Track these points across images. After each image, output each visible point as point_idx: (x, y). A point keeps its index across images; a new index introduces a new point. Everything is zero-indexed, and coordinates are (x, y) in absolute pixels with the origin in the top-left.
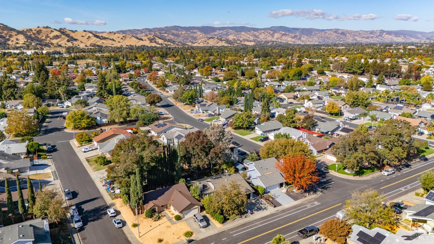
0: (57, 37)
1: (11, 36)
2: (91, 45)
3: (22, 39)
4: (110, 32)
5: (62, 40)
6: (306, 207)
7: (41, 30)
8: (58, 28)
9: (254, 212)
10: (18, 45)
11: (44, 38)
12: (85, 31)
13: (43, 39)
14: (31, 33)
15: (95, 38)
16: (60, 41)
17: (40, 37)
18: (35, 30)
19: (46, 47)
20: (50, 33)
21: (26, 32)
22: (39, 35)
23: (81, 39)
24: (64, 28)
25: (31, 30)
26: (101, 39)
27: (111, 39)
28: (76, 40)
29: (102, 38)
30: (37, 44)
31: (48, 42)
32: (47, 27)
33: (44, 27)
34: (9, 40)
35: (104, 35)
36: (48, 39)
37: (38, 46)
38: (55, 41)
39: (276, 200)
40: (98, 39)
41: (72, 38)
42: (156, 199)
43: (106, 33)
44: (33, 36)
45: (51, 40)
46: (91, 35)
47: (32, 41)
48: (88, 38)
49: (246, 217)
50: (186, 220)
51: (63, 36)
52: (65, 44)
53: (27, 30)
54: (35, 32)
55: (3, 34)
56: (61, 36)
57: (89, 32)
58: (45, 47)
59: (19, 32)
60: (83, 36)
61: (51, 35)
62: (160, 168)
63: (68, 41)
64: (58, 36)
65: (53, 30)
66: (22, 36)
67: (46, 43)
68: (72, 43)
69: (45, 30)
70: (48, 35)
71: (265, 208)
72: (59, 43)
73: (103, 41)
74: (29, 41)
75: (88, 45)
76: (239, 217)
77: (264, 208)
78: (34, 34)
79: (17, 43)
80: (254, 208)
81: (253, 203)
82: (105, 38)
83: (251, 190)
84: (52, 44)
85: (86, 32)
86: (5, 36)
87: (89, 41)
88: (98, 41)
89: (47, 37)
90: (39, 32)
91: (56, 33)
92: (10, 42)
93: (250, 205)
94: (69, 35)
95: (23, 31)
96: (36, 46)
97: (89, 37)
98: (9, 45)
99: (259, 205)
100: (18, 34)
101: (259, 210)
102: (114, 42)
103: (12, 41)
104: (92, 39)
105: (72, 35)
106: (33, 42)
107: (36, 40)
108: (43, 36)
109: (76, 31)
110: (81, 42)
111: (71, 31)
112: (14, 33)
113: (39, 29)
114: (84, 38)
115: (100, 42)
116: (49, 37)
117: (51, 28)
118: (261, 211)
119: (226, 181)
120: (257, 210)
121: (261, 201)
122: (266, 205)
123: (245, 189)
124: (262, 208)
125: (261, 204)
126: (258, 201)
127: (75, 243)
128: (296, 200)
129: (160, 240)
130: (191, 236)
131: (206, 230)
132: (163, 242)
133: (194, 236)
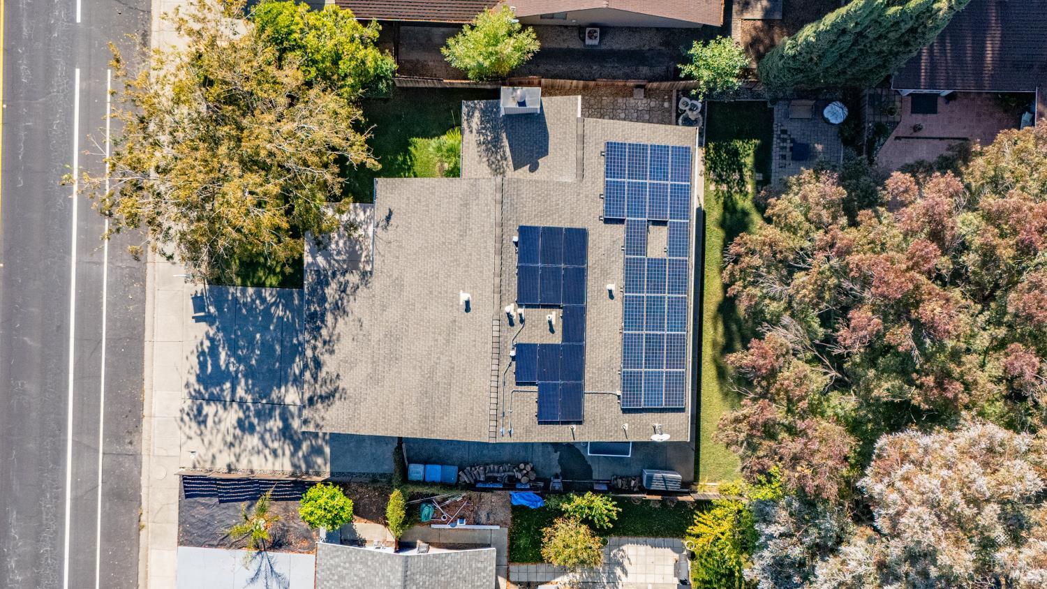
9: (203, 326)
71: (200, 419)
77: (209, 410)
80: (233, 348)
99: (242, 403)
101: (203, 365)
118: (193, 379)
119: (464, 297)
120: (207, 355)
121: (276, 445)
122: (218, 443)
123: (342, 384)
124: (213, 399)
125: (245, 427)
126: (275, 424)
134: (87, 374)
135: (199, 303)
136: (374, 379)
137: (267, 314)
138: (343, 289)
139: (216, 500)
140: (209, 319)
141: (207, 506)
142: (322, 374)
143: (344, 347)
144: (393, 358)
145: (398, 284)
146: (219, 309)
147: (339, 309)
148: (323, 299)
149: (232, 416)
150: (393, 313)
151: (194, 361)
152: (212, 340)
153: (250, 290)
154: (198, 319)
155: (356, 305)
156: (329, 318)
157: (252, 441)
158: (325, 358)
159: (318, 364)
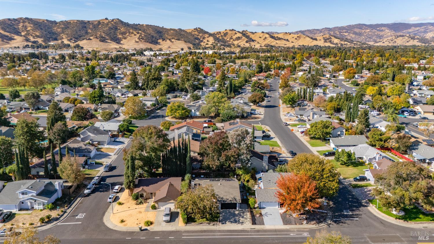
0: (238, 38)
1: (204, 38)
2: (265, 46)
3: (211, 40)
4: (286, 33)
5: (242, 41)
6: (289, 235)
7: (227, 33)
8: (241, 31)
10: (207, 46)
11: (228, 39)
12: (263, 32)
13: (227, 41)
14: (220, 36)
15: (271, 39)
16: (240, 42)
17: (225, 38)
18: (223, 33)
19: (228, 48)
20: (234, 35)
21: (216, 34)
22: (225, 37)
23: (258, 39)
24: (246, 30)
25: (220, 33)
26: (276, 39)
27: (285, 40)
28: (253, 41)
29: (277, 38)
30: (222, 45)
31: (231, 43)
32: (233, 30)
33: (230, 30)
34: (202, 41)
35: (280, 36)
36: (232, 40)
37: (222, 46)
38: (236, 43)
39: (263, 217)
40: (273, 40)
41: (251, 39)
42: (147, 185)
43: (282, 34)
44: (220, 38)
45: (233, 41)
46: (267, 36)
47: (218, 42)
48: (264, 39)
49: (214, 225)
50: (160, 211)
51: (244, 38)
52: (244, 45)
53: (217, 33)
54: (222, 34)
55: (199, 37)
56: (242, 37)
57: (266, 33)
58: (227, 48)
59: (210, 35)
60: (260, 37)
61: (234, 37)
62: (174, 160)
63: (247, 42)
64: (240, 37)
65: (237, 32)
66: (212, 37)
67: (229, 44)
68: (250, 43)
69: (231, 32)
70: (232, 36)
71: (243, 222)
72: (239, 44)
73: (277, 41)
74: (216, 42)
75: (263, 45)
76: (207, 223)
77: (241, 221)
78: (222, 36)
79: (207, 44)
80: (230, 219)
82: (280, 39)
83: (238, 201)
84: (233, 45)
85: (264, 34)
86: (200, 38)
87: (265, 42)
88: (272, 41)
89: (231, 38)
90: (226, 34)
91: (239, 35)
92: (202, 44)
93: (229, 215)
94: (249, 36)
95: (214, 33)
96: (220, 46)
97: (266, 38)
98: (201, 45)
99: (239, 218)
100: (209, 36)
101: (233, 223)
102: (287, 43)
103: (204, 42)
104: (268, 40)
105: (252, 36)
106: (219, 43)
107: (221, 41)
108: (228, 38)
109: (256, 32)
110: (258, 43)
111: (251, 32)
112: (207, 36)
113: (226, 31)
114: (261, 39)
115: (273, 43)
116: (233, 38)
117: (235, 31)
118: (236, 224)
119: (219, 185)
120: (232, 222)
121: (245, 214)
122: (247, 220)
123: (233, 197)
124: (239, 221)
125: (243, 217)
126: (242, 214)
127: (73, 204)
128: (286, 225)
129: (122, 221)
130: (149, 225)
131: (166, 225)
132: (124, 223)
133: (152, 226)
134: (238, 235)
135: (223, 224)
136: (232, 194)
137: (224, 215)
138: (219, 198)
140: (225, 222)
141: (257, 222)
143: (227, 197)
144: (229, 192)
145: (218, 192)
146: (223, 221)
147: (222, 198)
148: (221, 200)
149: (241, 218)
150: (222, 192)
152: (229, 222)
153: (220, 217)
154: (226, 223)
155: (221, 196)
156: (224, 199)
157: (245, 216)
158: (229, 200)
159: (231, 201)
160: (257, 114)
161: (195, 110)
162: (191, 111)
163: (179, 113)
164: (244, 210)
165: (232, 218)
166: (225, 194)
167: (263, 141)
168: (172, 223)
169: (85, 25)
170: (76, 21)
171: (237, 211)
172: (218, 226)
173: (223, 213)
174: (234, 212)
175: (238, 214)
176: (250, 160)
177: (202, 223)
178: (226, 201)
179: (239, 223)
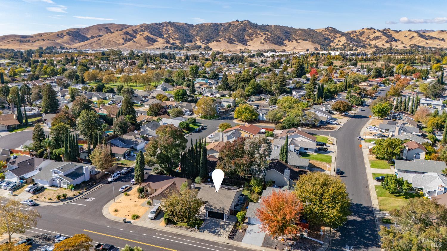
0: (377, 38)
1: (335, 38)
2: (410, 46)
3: (343, 40)
4: (442, 31)
5: (381, 41)
7: (364, 32)
8: (381, 29)
9: (205, 231)
10: (337, 47)
11: (364, 39)
12: (410, 31)
13: (363, 41)
14: (355, 35)
15: (419, 38)
16: (378, 43)
17: (361, 38)
18: (359, 32)
19: (362, 48)
20: (372, 34)
21: (350, 34)
22: (361, 36)
23: (402, 39)
24: (389, 29)
25: (355, 32)
26: (426, 39)
27: (439, 39)
28: (396, 40)
29: (428, 38)
30: (354, 45)
31: (367, 43)
32: (371, 28)
33: (368, 29)
34: (332, 42)
35: (433, 35)
36: (368, 40)
37: (355, 47)
38: (373, 43)
39: (245, 234)
40: (422, 39)
41: (393, 38)
42: (154, 182)
43: (437, 32)
44: (355, 38)
45: (370, 41)
46: (415, 35)
47: (351, 42)
48: (410, 39)
49: (191, 231)
50: (151, 207)
51: (384, 37)
52: (383, 45)
53: (352, 32)
54: (358, 33)
55: (329, 37)
56: (381, 37)
57: (414, 31)
58: (360, 48)
59: (343, 34)
60: (406, 37)
61: (372, 37)
62: (191, 161)
63: (387, 42)
64: (378, 37)
65: (376, 31)
66: (345, 37)
67: (364, 44)
68: (390, 43)
69: (368, 31)
70: (369, 36)
71: (221, 235)
72: (377, 45)
73: (428, 41)
74: (348, 42)
75: (408, 45)
76: (186, 228)
77: (219, 233)
78: (357, 35)
79: (337, 45)
80: (210, 229)
81: (219, 224)
82: (432, 38)
83: (226, 212)
84: (370, 45)
85: (411, 32)
86: (330, 38)
87: (411, 42)
88: (421, 41)
89: (368, 38)
90: (362, 34)
91: (378, 34)
92: (332, 44)
93: (213, 224)
94: (391, 35)
95: (348, 33)
96: (353, 47)
97: (413, 37)
98: (330, 46)
99: (220, 229)
100: (341, 36)
101: (212, 233)
102: (442, 43)
103: (335, 43)
104: (416, 39)
105: (395, 36)
106: (351, 44)
107: (355, 41)
108: (364, 38)
109: (400, 31)
110: (402, 43)
111: (394, 31)
112: (339, 35)
113: (363, 30)
114: (407, 38)
115: (423, 42)
116: (370, 38)
117: (374, 29)
119: (215, 192)
120: (210, 232)
121: (229, 227)
122: (226, 233)
123: (222, 207)
124: (218, 232)
125: (224, 229)
126: (226, 226)
127: (93, 188)
128: (264, 247)
129: (116, 211)
130: (134, 219)
131: (149, 222)
132: (116, 213)
133: (136, 220)
134: (206, 246)
135: (201, 232)
136: (223, 204)
137: (207, 224)
138: (208, 205)
139: (235, 236)
141: (236, 237)
142: (220, 209)
143: (217, 206)
144: (221, 201)
145: (211, 199)
146: (203, 229)
147: (211, 206)
148: (209, 208)
149: (222, 231)
150: (215, 200)
151: (210, 234)
152: (208, 231)
153: (202, 225)
154: (203, 232)
155: (211, 204)
157: (227, 229)
158: (217, 209)
159: (218, 210)
160: (335, 124)
161: (263, 114)
162: (259, 114)
163: (245, 116)
164: (231, 222)
165: (213, 228)
166: (217, 202)
167: (316, 154)
168: (155, 221)
169: (217, 27)
170: (209, 24)
171: (223, 222)
172: (194, 233)
173: (207, 221)
174: (220, 222)
175: (222, 225)
176: (263, 172)
177: (181, 227)
178: (213, 210)
179: (216, 234)
